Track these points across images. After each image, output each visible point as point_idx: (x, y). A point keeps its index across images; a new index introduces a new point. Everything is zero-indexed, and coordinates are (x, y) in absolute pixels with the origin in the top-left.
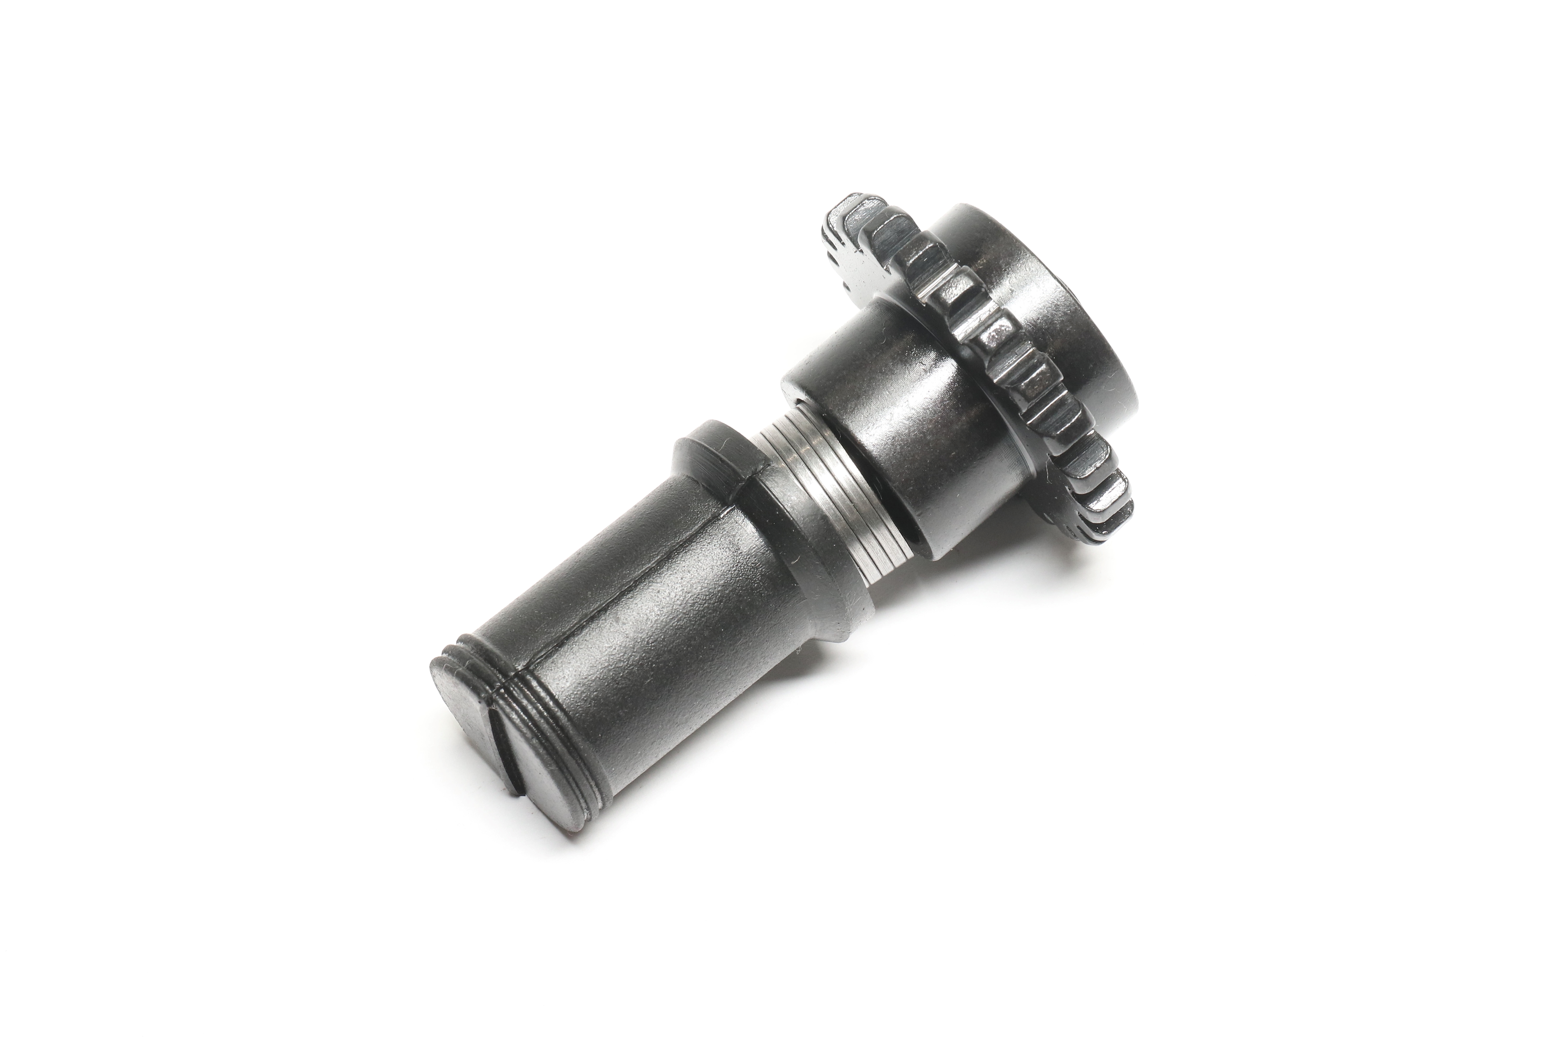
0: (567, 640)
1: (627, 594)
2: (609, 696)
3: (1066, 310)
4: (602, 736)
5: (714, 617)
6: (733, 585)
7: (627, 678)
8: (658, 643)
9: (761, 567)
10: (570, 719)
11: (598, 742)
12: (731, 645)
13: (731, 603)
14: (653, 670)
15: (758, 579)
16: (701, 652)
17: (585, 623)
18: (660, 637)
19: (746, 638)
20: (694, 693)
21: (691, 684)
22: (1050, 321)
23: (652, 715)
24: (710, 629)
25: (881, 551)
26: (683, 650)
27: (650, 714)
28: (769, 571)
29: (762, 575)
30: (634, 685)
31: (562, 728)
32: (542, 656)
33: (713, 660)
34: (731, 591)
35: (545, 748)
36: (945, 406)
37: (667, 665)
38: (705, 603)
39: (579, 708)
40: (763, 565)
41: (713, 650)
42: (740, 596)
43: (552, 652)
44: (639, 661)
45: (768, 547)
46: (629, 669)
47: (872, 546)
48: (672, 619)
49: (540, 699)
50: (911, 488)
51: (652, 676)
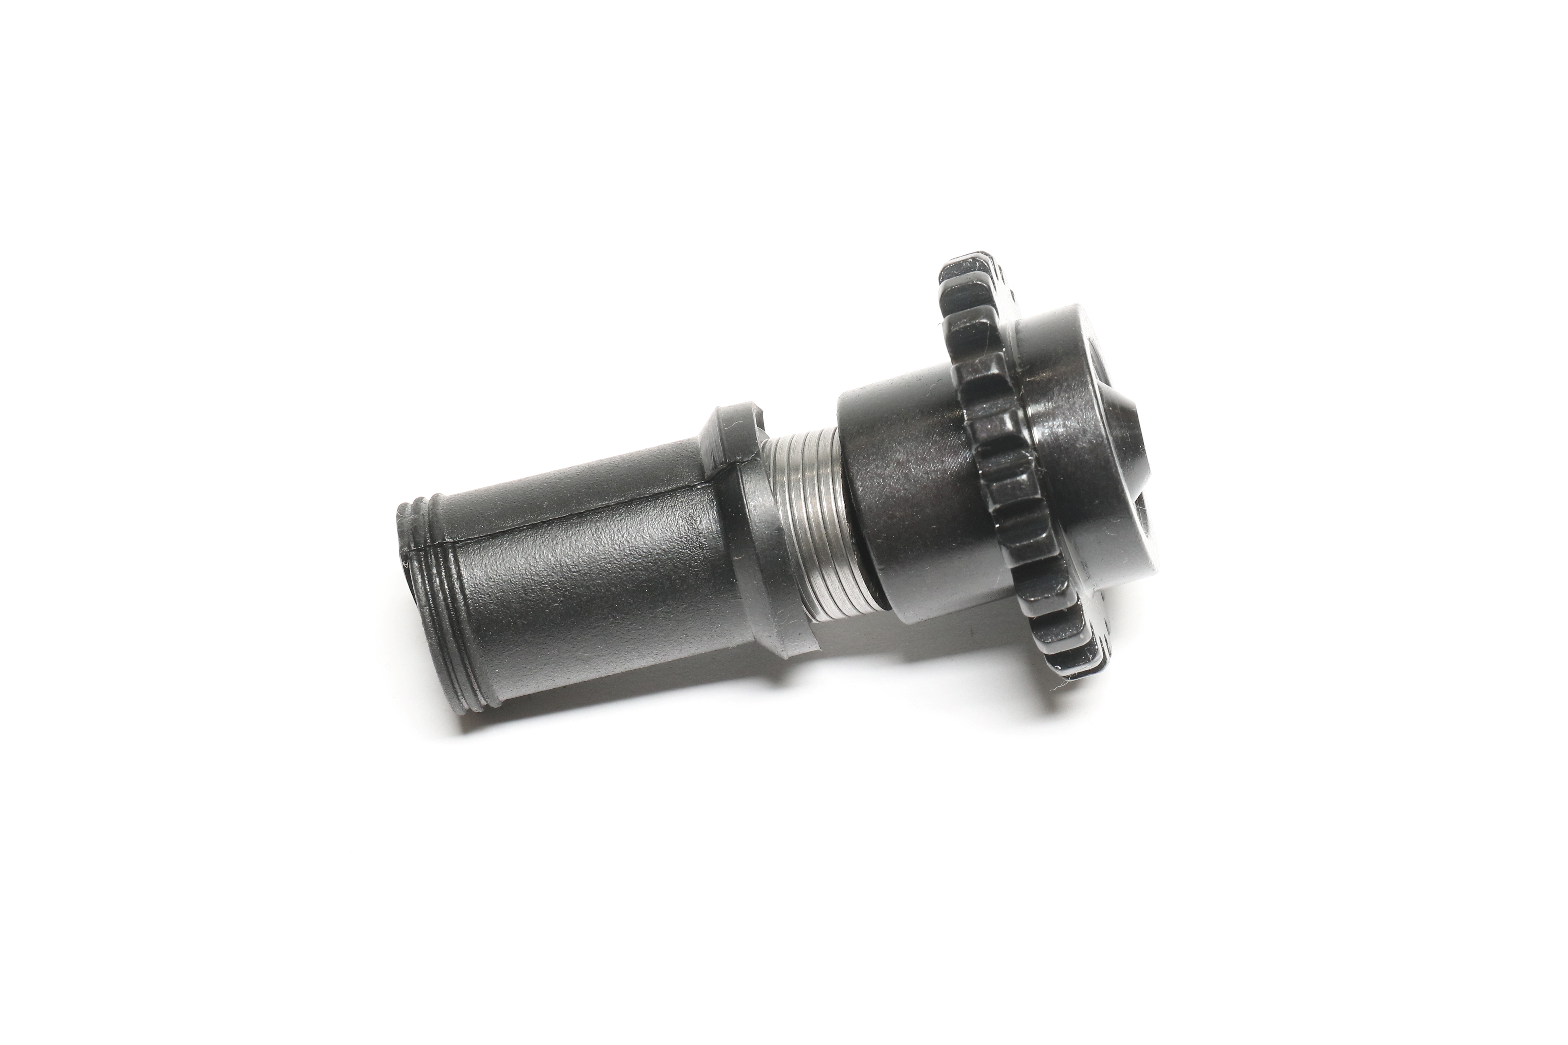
0: (502, 535)
1: (576, 519)
2: (513, 602)
3: (1092, 438)
4: (492, 634)
5: (643, 575)
6: (673, 554)
7: (537, 593)
8: (580, 575)
9: (708, 549)
10: (466, 605)
11: (487, 639)
12: (650, 608)
13: (664, 570)
14: (564, 596)
15: (700, 559)
16: (618, 601)
17: (525, 527)
18: (584, 570)
19: (669, 609)
20: (600, 637)
21: (598, 626)
22: (1072, 442)
23: (550, 638)
24: (635, 584)
25: (840, 588)
26: (601, 592)
27: (548, 636)
28: (713, 557)
29: (705, 558)
30: (541, 603)
31: (456, 610)
32: (472, 539)
33: (627, 614)
34: (670, 559)
35: (433, 620)
36: (944, 479)
37: (580, 599)
38: (640, 558)
39: (481, 600)
40: (710, 549)
41: (631, 605)
42: (676, 567)
43: (483, 539)
44: (555, 583)
45: (722, 534)
46: (542, 586)
47: (831, 580)
48: (603, 559)
49: (449, 576)
50: (881, 541)
51: (562, 601)
